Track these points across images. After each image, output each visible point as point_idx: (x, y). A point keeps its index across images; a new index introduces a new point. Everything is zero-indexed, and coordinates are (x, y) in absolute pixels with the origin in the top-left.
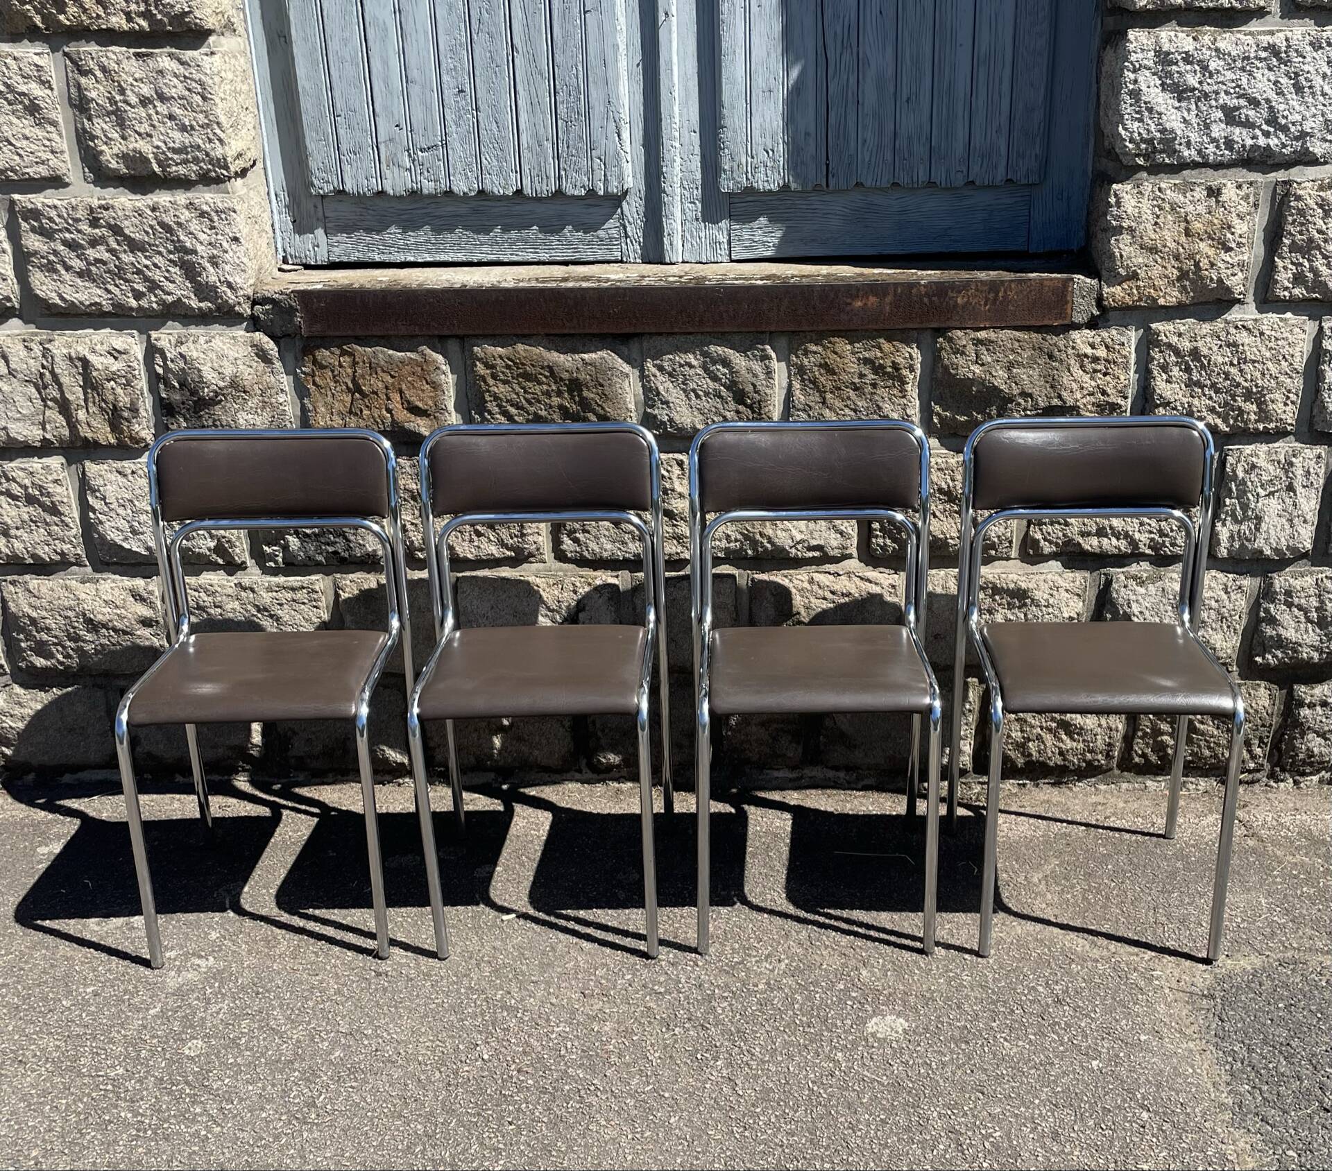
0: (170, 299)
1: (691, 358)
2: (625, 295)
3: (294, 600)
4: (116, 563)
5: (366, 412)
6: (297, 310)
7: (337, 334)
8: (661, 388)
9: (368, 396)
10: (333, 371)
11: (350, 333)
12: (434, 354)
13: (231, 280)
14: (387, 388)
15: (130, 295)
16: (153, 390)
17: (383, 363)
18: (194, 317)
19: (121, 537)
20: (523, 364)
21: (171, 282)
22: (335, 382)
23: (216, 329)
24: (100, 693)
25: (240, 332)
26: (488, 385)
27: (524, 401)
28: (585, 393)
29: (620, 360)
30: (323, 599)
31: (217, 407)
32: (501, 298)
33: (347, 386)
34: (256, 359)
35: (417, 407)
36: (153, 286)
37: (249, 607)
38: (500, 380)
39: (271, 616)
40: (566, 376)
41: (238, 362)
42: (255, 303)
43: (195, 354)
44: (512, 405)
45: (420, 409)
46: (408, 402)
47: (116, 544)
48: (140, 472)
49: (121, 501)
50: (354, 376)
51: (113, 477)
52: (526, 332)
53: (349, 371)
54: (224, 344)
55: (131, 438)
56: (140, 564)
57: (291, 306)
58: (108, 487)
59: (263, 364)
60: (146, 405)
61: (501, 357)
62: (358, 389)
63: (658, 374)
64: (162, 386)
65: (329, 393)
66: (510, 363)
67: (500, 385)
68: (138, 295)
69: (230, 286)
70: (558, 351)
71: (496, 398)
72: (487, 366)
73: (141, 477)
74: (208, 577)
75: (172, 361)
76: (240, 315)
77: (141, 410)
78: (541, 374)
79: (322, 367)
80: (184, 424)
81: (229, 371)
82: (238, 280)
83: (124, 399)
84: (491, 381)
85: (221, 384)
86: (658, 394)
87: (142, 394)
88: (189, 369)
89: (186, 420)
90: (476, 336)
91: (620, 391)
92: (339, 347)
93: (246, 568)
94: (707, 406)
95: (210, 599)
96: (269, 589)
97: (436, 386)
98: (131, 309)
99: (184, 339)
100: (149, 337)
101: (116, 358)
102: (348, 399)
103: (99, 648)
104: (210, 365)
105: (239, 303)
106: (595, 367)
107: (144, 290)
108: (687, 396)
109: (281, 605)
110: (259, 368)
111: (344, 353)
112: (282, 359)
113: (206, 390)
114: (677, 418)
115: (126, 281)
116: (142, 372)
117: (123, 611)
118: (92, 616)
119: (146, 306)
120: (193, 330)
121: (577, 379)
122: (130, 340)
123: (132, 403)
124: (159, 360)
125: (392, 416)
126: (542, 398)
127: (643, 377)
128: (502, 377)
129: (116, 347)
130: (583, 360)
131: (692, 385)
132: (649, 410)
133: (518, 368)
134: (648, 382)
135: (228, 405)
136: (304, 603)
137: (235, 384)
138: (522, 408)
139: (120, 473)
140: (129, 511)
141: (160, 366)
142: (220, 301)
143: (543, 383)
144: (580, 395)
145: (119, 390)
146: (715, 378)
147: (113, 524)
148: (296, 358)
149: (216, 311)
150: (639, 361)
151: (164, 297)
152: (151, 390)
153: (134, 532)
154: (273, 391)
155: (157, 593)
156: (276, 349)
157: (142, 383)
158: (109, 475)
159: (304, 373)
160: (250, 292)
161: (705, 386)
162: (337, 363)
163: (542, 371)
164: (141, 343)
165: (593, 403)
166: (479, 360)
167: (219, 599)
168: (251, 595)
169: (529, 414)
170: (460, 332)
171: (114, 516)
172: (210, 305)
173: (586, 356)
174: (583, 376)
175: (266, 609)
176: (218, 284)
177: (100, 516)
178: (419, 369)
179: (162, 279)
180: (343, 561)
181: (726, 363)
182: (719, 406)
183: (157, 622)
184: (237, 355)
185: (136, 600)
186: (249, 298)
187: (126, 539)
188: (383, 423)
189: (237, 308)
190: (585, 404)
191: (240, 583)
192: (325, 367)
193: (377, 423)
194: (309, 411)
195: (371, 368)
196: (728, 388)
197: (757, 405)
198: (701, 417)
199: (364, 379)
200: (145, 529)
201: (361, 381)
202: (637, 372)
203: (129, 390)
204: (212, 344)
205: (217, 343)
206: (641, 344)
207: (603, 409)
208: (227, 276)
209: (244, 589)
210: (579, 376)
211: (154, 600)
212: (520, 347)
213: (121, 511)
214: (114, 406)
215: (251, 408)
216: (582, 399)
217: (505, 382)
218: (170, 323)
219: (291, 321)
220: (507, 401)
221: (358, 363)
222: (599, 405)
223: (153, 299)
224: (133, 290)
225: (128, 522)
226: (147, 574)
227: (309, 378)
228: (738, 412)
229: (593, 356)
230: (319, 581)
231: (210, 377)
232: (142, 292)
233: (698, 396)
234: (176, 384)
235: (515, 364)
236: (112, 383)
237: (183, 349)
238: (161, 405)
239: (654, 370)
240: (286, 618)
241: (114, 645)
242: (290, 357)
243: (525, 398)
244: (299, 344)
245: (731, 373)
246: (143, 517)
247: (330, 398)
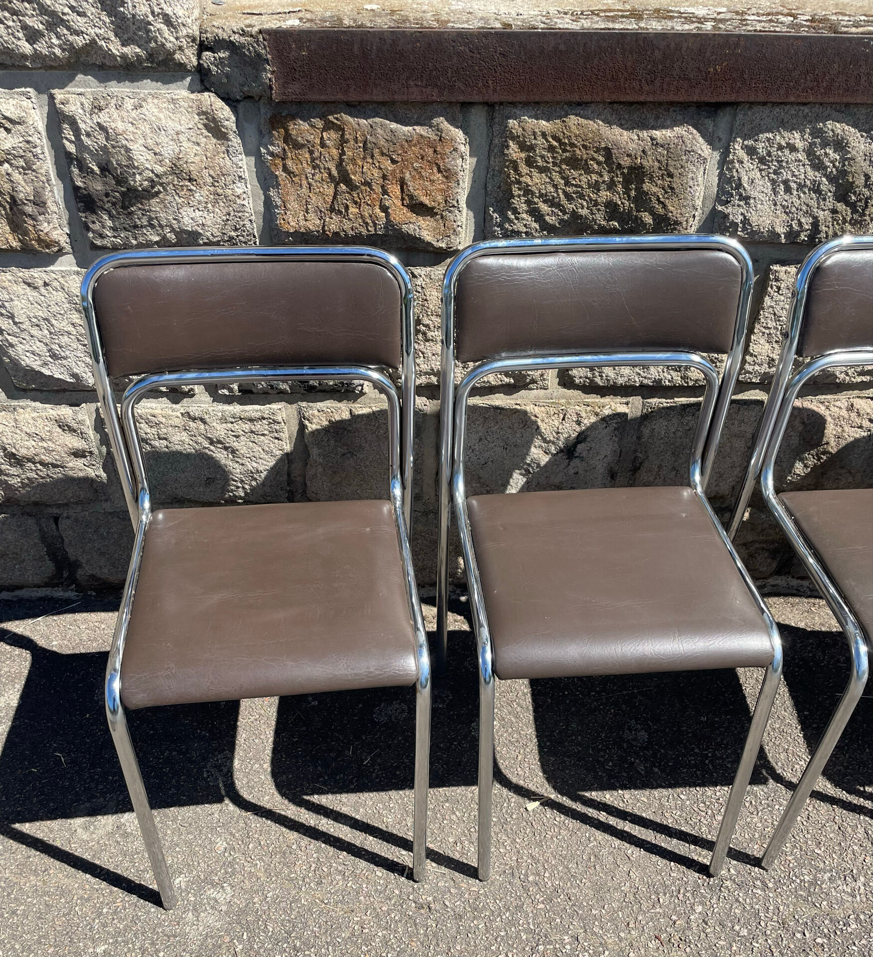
0: (79, 41)
1: (796, 138)
2: (737, 45)
3: (252, 432)
4: (33, 390)
5: (353, 210)
6: (267, 60)
7: (323, 98)
8: (745, 179)
9: (357, 187)
10: (311, 152)
11: (340, 97)
12: (452, 128)
13: (169, 11)
14: (384, 177)
15: (21, 35)
16: (63, 175)
17: (382, 142)
18: (115, 67)
19: (39, 363)
20: (572, 145)
21: (79, 14)
22: (314, 168)
23: (147, 87)
24: (31, 522)
25: (181, 91)
26: (520, 175)
27: (562, 196)
28: (647, 186)
29: (701, 140)
30: (286, 429)
31: (153, 201)
32: (562, 47)
33: (330, 174)
34: (204, 131)
35: (422, 205)
36: (55, 21)
37: (200, 439)
38: (537, 167)
39: (226, 448)
40: (626, 162)
41: (182, 138)
42: (202, 47)
43: (120, 126)
44: (545, 202)
45: (426, 206)
46: (411, 197)
47: (33, 370)
48: (55, 284)
49: (34, 320)
50: (341, 160)
51: (21, 289)
52: (587, 98)
53: (335, 152)
54: (160, 110)
55: (39, 240)
56: (65, 390)
57: (258, 55)
58: (16, 302)
59: (214, 141)
60: (55, 195)
61: (544, 135)
62: (345, 178)
63: (746, 158)
64: (76, 171)
65: (304, 182)
66: (555, 143)
67: (535, 173)
68: (33, 36)
69: (168, 21)
70: (621, 126)
71: (527, 191)
72: (523, 147)
73: (57, 290)
74: (149, 405)
75: (88, 135)
76: (181, 66)
77: (49, 204)
78: (593, 159)
79: (297, 146)
80: (109, 223)
81: (169, 150)
82: (180, 12)
83: (25, 190)
84: (524, 169)
85: (159, 169)
86: (739, 185)
87: (48, 180)
88: (114, 147)
89: (111, 217)
90: (513, 104)
91: (691, 183)
92: (323, 117)
93: (193, 395)
94: (797, 203)
95: (154, 431)
96: (224, 420)
97: (449, 175)
98: (24, 57)
99: (102, 103)
100: (52, 98)
101: (8, 131)
102: (329, 190)
103: (26, 481)
104: (141, 141)
105: (181, 48)
106: (668, 150)
107: (41, 27)
108: (774, 190)
109: (237, 437)
110: (210, 147)
111: (329, 126)
112: (241, 132)
113: (138, 177)
114: (754, 219)
115: (14, 13)
116: (46, 148)
117: (50, 443)
118: (14, 451)
119: (45, 52)
120: (116, 88)
121: (642, 167)
122: (26, 103)
123: (37, 194)
124: (68, 133)
125: (387, 215)
126: (587, 191)
127: (724, 162)
128: (540, 164)
129: (8, 114)
130: (652, 139)
131: (786, 175)
132: (720, 208)
133: (564, 151)
134: (730, 170)
135: (168, 198)
136: (263, 435)
137: (176, 169)
138: (558, 205)
139: (29, 285)
140: (46, 332)
141: (71, 142)
142: (153, 45)
143: (593, 172)
144: (639, 189)
145: (17, 176)
146: (818, 165)
147: (27, 347)
148: (260, 132)
149: (148, 60)
150: (724, 140)
151: (71, 38)
152: (61, 175)
153: (54, 356)
154: (229, 179)
155: (88, 423)
156: (233, 118)
157: (47, 165)
158: (15, 287)
159: (272, 154)
160: (195, 30)
161: (802, 177)
162: (318, 141)
163: (596, 155)
164: (41, 106)
165: (653, 199)
166: (514, 138)
167: (165, 431)
168: (202, 426)
169: (564, 213)
170: (495, 98)
171: (27, 338)
172: (138, 50)
173: (657, 134)
174: (649, 163)
175: (219, 442)
176: (151, 18)
177: (9, 338)
178: (431, 151)
179: (67, 10)
180: (312, 389)
181: (840, 145)
182: (813, 203)
183: (91, 452)
184: (179, 128)
185: (64, 430)
186: (194, 40)
187: (45, 364)
188: (375, 225)
189: (177, 56)
190: (642, 200)
191: (188, 413)
192: (302, 146)
193: (367, 224)
194: (277, 207)
195: (365, 148)
196: (831, 179)
197: (863, 204)
198: (784, 216)
199: (355, 164)
200: (68, 353)
201: (350, 167)
202: (716, 156)
203: (31, 175)
204: (144, 110)
205: (151, 109)
206: (735, 115)
207: (664, 206)
208: (164, 6)
209: (194, 419)
210: (645, 163)
211: (85, 430)
212: (573, 120)
213: (35, 331)
214: (12, 197)
215: (199, 202)
216: (641, 193)
217: (542, 170)
218: (80, 77)
219: (257, 78)
220: (541, 196)
221: (347, 141)
222: (660, 202)
223: (55, 41)
224: (25, 27)
225: (47, 345)
226: (74, 401)
227: (278, 161)
228: (834, 211)
229: (668, 133)
230: (281, 410)
231: (142, 159)
232: (38, 31)
233: (788, 190)
234: (96, 168)
235: (561, 142)
236: (6, 165)
237: (103, 118)
238: (76, 197)
239: (742, 154)
240: (243, 450)
241: (43, 478)
242: (251, 130)
243: (565, 192)
244: (265, 112)
245: (843, 160)
246: (65, 340)
247: (305, 190)
